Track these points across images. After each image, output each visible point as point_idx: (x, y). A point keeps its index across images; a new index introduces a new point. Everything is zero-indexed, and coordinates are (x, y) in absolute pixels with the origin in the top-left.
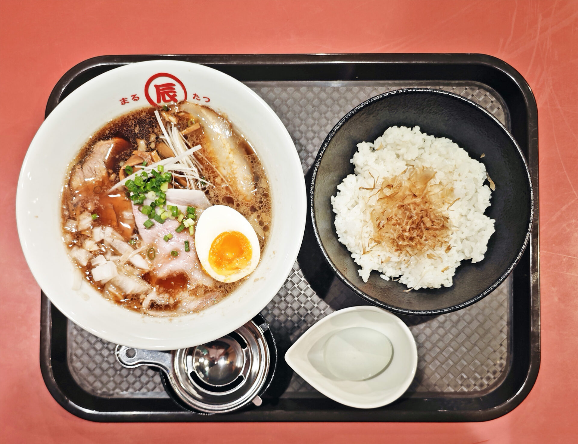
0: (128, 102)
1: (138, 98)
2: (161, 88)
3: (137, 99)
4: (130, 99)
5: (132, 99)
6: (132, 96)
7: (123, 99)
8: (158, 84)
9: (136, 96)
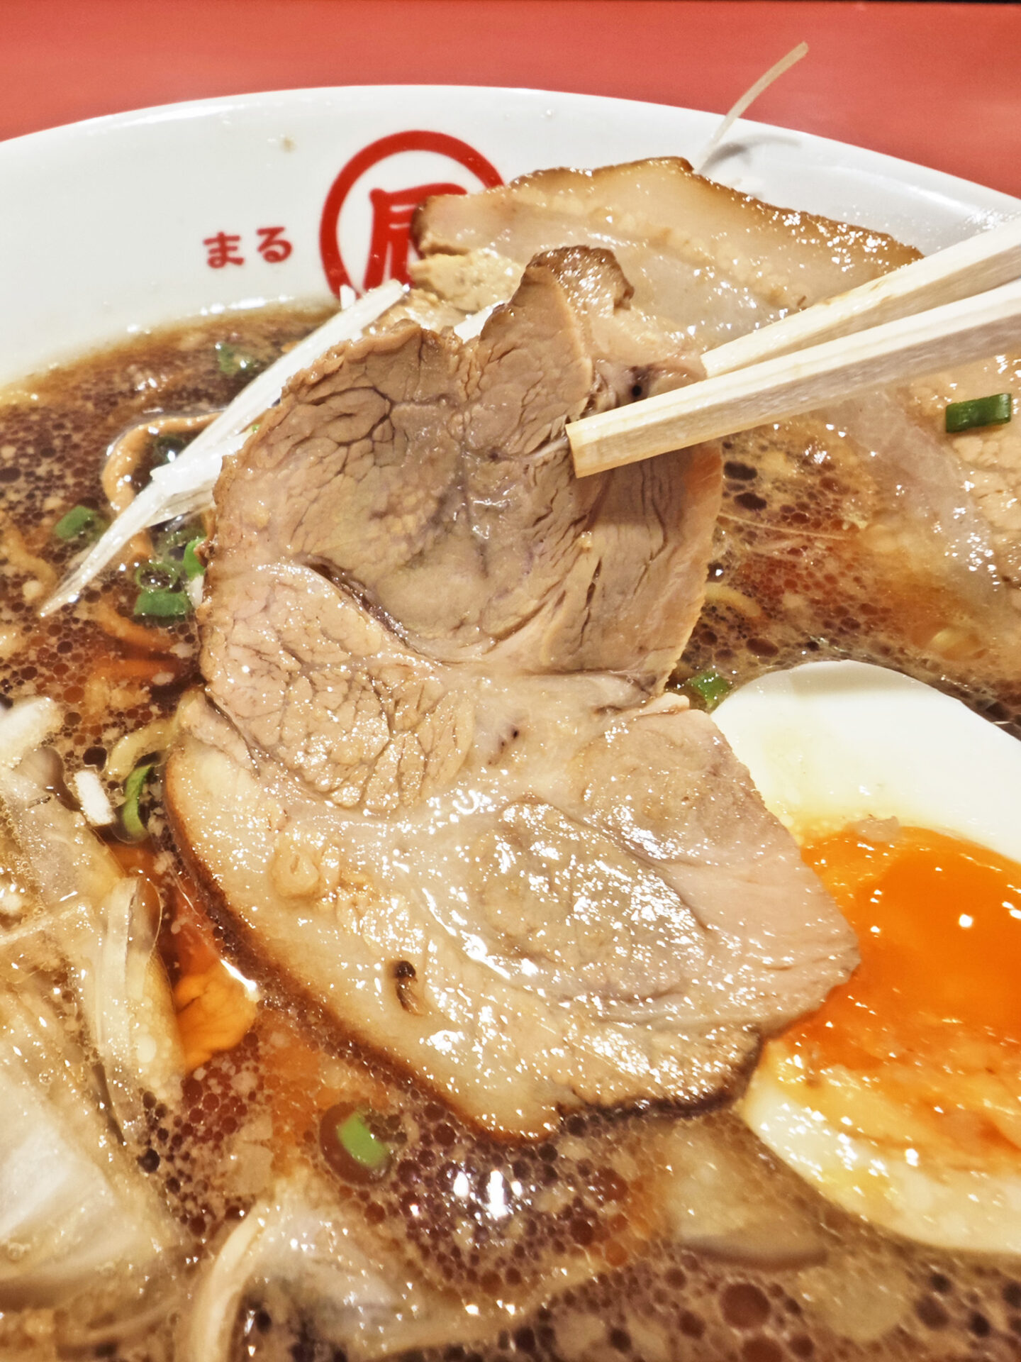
0: (239, 261)
1: (288, 247)
2: (397, 209)
3: (279, 249)
4: (249, 247)
5: (262, 248)
6: (261, 232)
7: (222, 238)
8: (391, 187)
9: (281, 237)
